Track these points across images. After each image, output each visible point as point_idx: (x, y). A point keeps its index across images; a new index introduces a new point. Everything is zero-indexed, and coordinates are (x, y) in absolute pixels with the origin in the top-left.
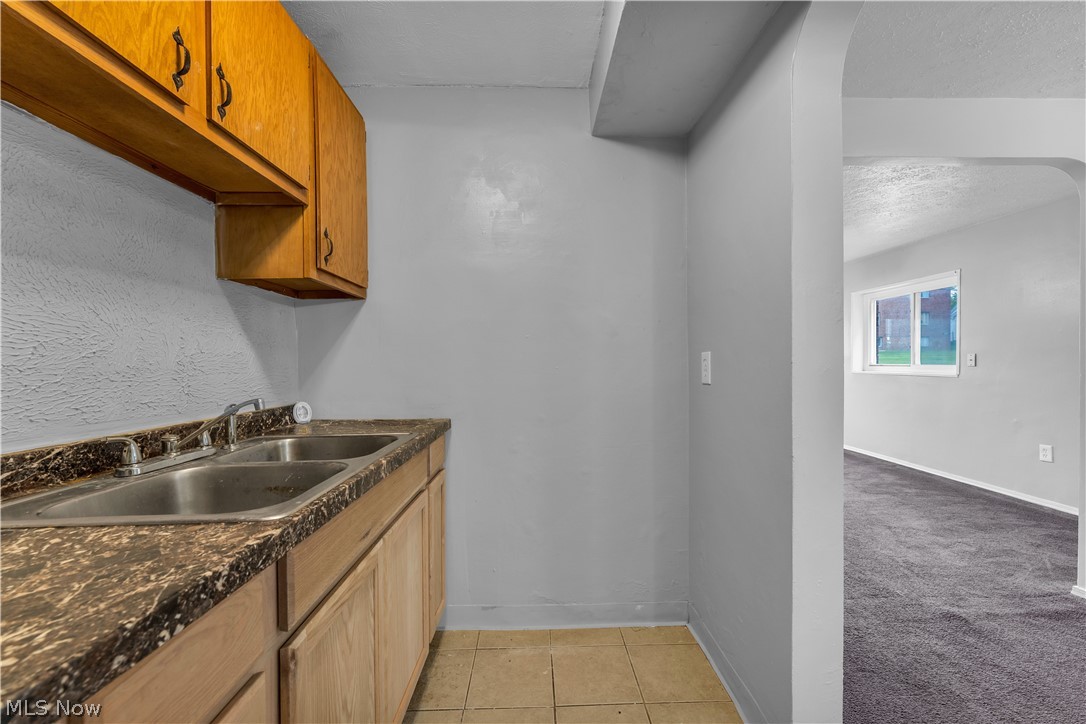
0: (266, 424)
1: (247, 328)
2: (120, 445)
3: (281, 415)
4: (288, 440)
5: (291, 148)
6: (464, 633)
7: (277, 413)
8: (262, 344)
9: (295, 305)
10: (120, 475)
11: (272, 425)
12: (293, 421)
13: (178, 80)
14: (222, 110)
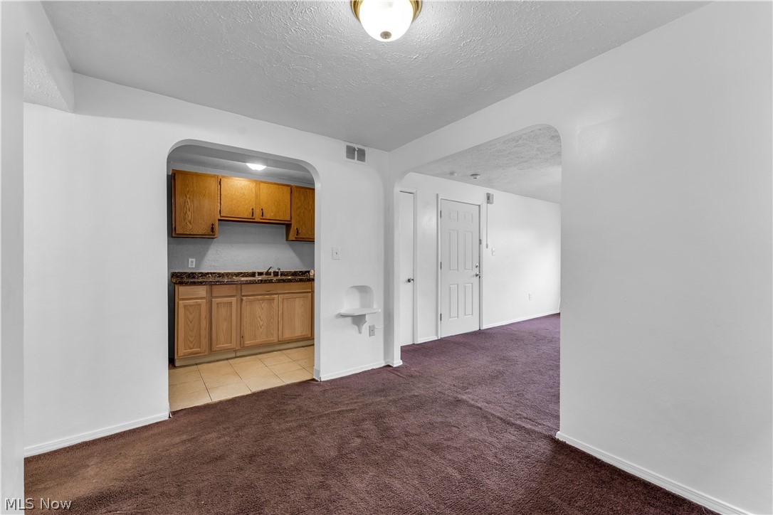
0: (299, 275)
5: (283, 214)
7: (304, 272)
10: (254, 277)
11: (302, 275)
12: (309, 275)
13: (253, 216)
14: (262, 216)
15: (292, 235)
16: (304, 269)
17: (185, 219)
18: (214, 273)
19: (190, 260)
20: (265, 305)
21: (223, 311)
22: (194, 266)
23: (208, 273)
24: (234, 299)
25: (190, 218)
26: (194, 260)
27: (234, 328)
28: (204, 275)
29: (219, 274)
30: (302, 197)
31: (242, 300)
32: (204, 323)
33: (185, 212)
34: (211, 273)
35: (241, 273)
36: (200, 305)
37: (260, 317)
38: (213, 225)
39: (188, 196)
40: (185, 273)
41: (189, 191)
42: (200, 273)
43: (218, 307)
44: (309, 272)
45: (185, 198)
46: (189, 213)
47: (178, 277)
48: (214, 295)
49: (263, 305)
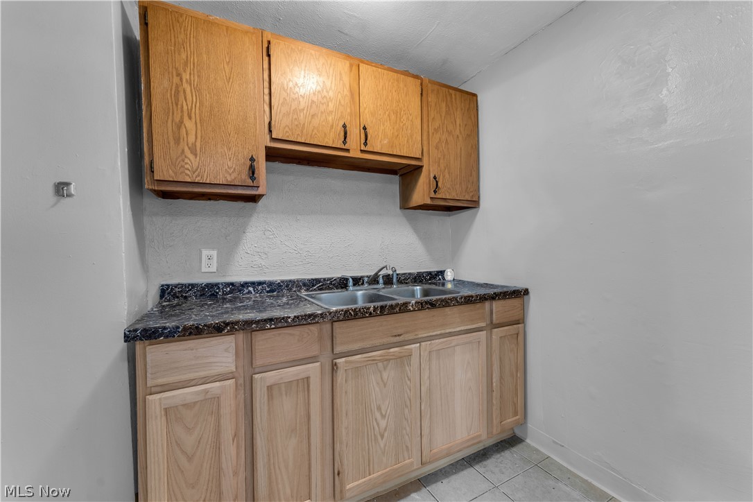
0: (425, 279)
1: (416, 231)
2: (347, 280)
3: (436, 275)
4: (418, 287)
5: (408, 142)
6: (537, 450)
7: (433, 274)
8: (425, 238)
9: (449, 216)
10: (347, 290)
11: (430, 279)
12: (444, 279)
13: (345, 142)
14: (366, 144)
15: (421, 194)
16: (434, 268)
17: (177, 141)
18: (260, 283)
19: (205, 253)
20: (390, 374)
21: (287, 406)
22: (214, 269)
23: (245, 285)
24: (313, 369)
25: (192, 139)
26: (214, 253)
27: (316, 453)
28: (237, 289)
29: (270, 284)
30: (444, 105)
31: (334, 367)
32: (232, 454)
33: (177, 119)
34: (253, 284)
35: (318, 281)
36: (216, 400)
37: (379, 408)
38: (252, 159)
39: (186, 76)
40: (193, 286)
41: (186, 64)
42: (228, 284)
43: (270, 397)
44: (442, 273)
45: (176, 80)
46: (189, 124)
47: (175, 296)
48: (258, 362)
49: (385, 375)
